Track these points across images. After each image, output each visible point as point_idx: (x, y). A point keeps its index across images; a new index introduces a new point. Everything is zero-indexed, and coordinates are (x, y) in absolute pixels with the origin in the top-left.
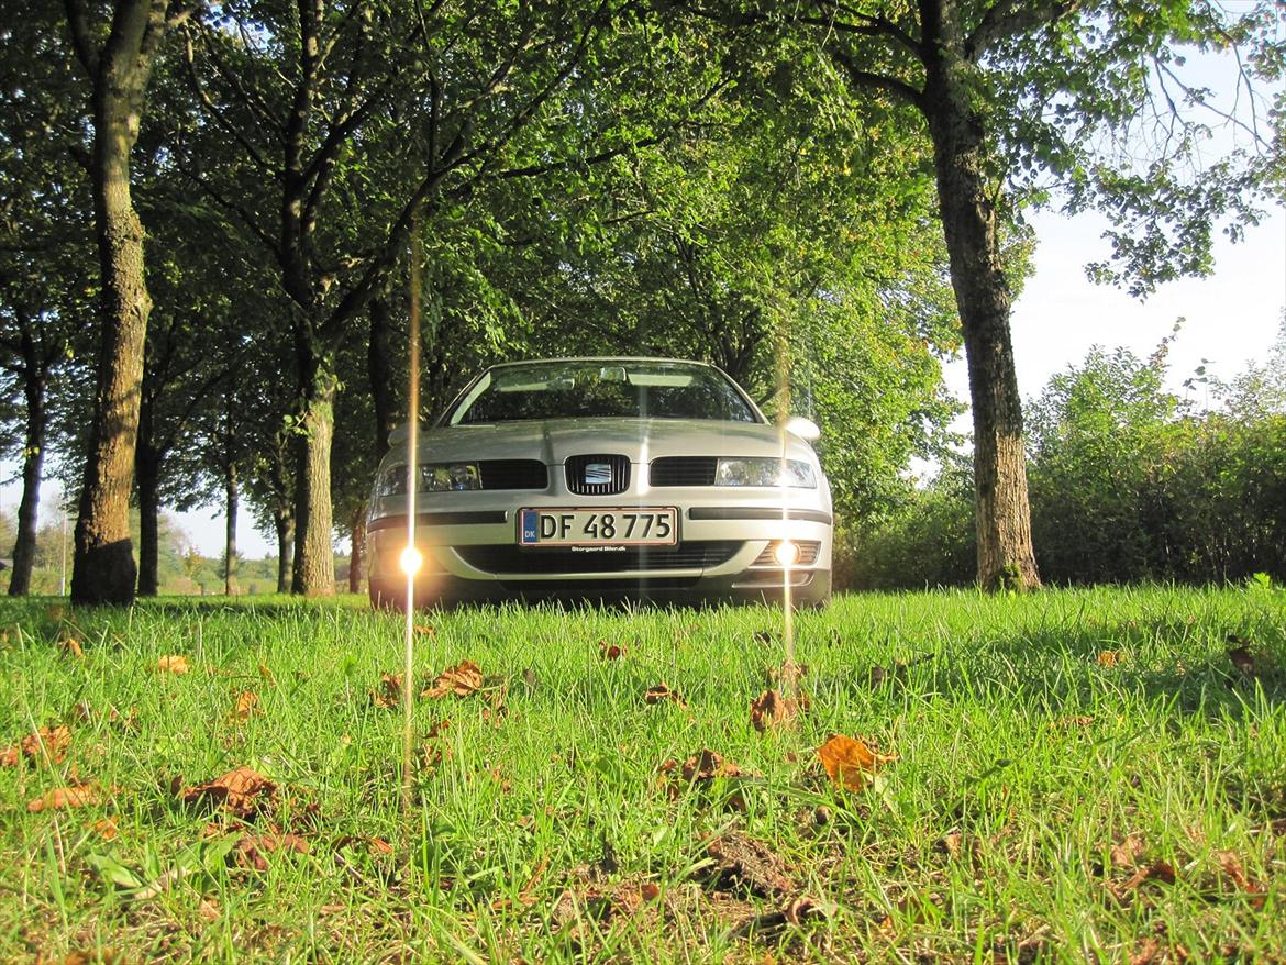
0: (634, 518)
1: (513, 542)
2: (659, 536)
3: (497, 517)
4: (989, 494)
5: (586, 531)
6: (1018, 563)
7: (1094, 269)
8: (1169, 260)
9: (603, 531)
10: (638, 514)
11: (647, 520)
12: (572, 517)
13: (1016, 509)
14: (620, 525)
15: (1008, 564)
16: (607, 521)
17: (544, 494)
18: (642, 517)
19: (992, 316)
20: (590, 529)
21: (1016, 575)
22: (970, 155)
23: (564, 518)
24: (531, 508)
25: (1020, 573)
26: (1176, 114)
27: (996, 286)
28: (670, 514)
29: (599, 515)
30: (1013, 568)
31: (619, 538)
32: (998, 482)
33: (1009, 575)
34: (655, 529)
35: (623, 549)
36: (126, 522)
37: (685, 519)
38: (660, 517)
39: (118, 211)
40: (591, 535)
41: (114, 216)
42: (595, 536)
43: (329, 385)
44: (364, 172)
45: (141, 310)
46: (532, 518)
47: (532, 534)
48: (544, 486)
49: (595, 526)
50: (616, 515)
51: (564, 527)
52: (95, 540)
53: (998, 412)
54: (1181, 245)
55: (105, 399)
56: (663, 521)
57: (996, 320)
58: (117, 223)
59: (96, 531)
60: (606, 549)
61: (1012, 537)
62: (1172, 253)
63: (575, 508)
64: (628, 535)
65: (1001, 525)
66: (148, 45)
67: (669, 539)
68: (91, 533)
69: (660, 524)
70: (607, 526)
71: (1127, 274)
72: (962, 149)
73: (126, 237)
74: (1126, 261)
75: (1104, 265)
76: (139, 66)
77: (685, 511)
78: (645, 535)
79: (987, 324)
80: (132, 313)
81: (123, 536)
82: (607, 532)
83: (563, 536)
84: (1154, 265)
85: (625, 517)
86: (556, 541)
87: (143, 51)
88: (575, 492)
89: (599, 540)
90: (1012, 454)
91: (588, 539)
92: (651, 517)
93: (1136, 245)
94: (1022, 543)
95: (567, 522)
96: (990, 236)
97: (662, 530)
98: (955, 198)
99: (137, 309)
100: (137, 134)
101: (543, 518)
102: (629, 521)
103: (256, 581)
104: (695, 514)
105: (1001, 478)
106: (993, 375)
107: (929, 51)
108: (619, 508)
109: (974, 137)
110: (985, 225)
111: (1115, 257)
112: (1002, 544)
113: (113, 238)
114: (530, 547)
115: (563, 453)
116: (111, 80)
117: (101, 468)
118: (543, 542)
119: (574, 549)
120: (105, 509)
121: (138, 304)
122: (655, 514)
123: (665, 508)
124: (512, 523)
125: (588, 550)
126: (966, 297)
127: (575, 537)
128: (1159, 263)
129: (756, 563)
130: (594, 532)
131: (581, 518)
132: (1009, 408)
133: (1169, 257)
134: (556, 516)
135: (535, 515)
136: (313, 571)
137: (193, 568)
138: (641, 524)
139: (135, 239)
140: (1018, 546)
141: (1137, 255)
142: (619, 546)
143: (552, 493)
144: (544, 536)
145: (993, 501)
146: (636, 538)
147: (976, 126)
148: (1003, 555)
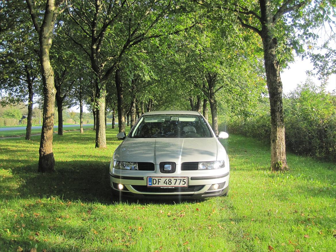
0: (177, 180)
1: (146, 185)
2: (183, 184)
3: (142, 179)
4: (275, 142)
5: (164, 183)
6: (281, 161)
7: (308, 72)
8: (329, 70)
9: (169, 183)
10: (177, 179)
11: (180, 180)
12: (161, 179)
13: (282, 146)
14: (173, 182)
15: (279, 161)
16: (170, 180)
17: (153, 172)
18: (179, 179)
19: (277, 94)
20: (165, 182)
21: (281, 164)
22: (273, 49)
23: (159, 179)
24: (150, 177)
25: (282, 164)
26: (332, 30)
27: (279, 86)
28: (186, 179)
29: (168, 179)
30: (280, 162)
31: (173, 185)
32: (277, 139)
33: (279, 164)
34: (182, 183)
35: (174, 187)
36: (51, 148)
37: (190, 180)
38: (183, 180)
39: (47, 68)
40: (166, 184)
41: (46, 70)
42: (167, 184)
43: (104, 94)
44: (113, 33)
45: (54, 93)
46: (150, 179)
47: (151, 183)
48: (153, 170)
49: (167, 182)
50: (172, 179)
51: (159, 182)
52: (44, 153)
53: (278, 121)
54: (332, 66)
55: (45, 117)
56: (184, 180)
57: (278, 95)
58: (47, 72)
59: (44, 151)
60: (169, 187)
61: (280, 154)
62: (330, 68)
63: (162, 177)
64: (175, 184)
65: (277, 151)
66: (53, 19)
67: (186, 185)
68: (43, 151)
69: (183, 181)
70: (170, 182)
71: (317, 74)
72: (271, 48)
73: (49, 75)
74: (317, 70)
75: (311, 71)
76: (51, 25)
77: (190, 178)
78: (179, 184)
79: (276, 97)
80: (51, 94)
81: (51, 152)
82: (170, 183)
83: (158, 184)
84: (324, 71)
85: (174, 179)
86: (157, 185)
87: (52, 21)
88: (162, 172)
89: (168, 185)
90: (281, 132)
91: (165, 185)
92: (181, 180)
93: (320, 66)
94: (283, 155)
95: (159, 181)
96: (278, 72)
97: (184, 183)
98: (268, 62)
99: (53, 93)
100: (51, 44)
101: (153, 179)
102: (175, 180)
103: (89, 120)
104: (192, 179)
105: (278, 138)
106: (277, 110)
107: (263, 19)
108: (173, 177)
109: (274, 44)
110: (276, 70)
111: (314, 69)
112: (277, 156)
113: (46, 76)
114: (150, 187)
115: (159, 161)
116: (44, 35)
117: (45, 135)
118: (153, 185)
119: (161, 187)
120: (46, 145)
121: (53, 92)
122: (182, 179)
123: (185, 177)
124: (145, 180)
125: (165, 188)
126: (271, 89)
127: (162, 185)
128: (326, 71)
129: (208, 190)
130: (166, 183)
131: (163, 180)
132: (281, 120)
133: (329, 69)
134: (157, 179)
135: (151, 178)
136: (101, 141)
137: (73, 116)
138: (178, 181)
139: (51, 75)
140: (282, 156)
141: (320, 69)
142: (173, 187)
143: (155, 172)
144: (153, 184)
145: (275, 144)
146: (177, 185)
147: (275, 41)
148: (277, 159)
